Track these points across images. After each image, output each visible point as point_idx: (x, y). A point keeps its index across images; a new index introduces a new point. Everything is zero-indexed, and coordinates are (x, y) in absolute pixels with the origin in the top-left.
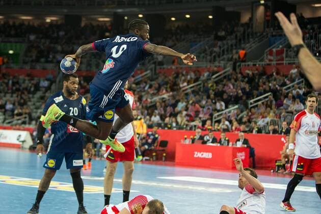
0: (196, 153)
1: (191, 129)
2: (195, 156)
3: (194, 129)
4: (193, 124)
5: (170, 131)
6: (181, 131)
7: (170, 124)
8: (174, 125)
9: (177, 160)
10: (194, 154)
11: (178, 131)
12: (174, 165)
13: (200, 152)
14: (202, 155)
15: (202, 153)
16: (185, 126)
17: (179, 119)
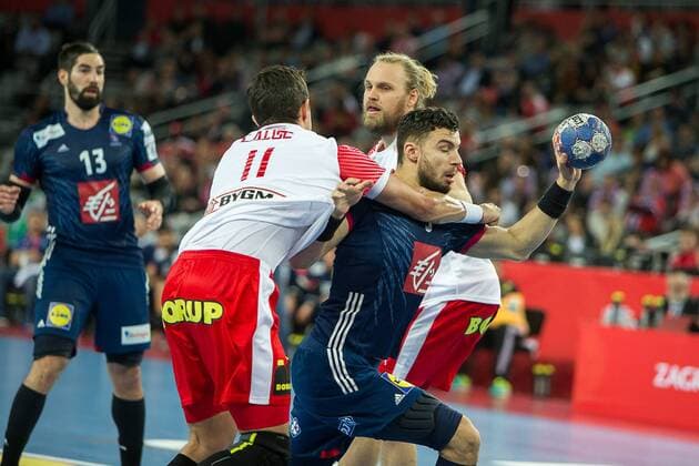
0: (662, 368)
1: (646, 265)
2: (659, 381)
3: (657, 265)
4: (656, 244)
5: (557, 269)
6: (606, 272)
7: (559, 243)
8: (576, 244)
9: (581, 393)
10: (654, 374)
11: (593, 271)
12: (567, 416)
13: (682, 365)
14: (689, 378)
15: (687, 370)
16: (620, 255)
17: (598, 224)
